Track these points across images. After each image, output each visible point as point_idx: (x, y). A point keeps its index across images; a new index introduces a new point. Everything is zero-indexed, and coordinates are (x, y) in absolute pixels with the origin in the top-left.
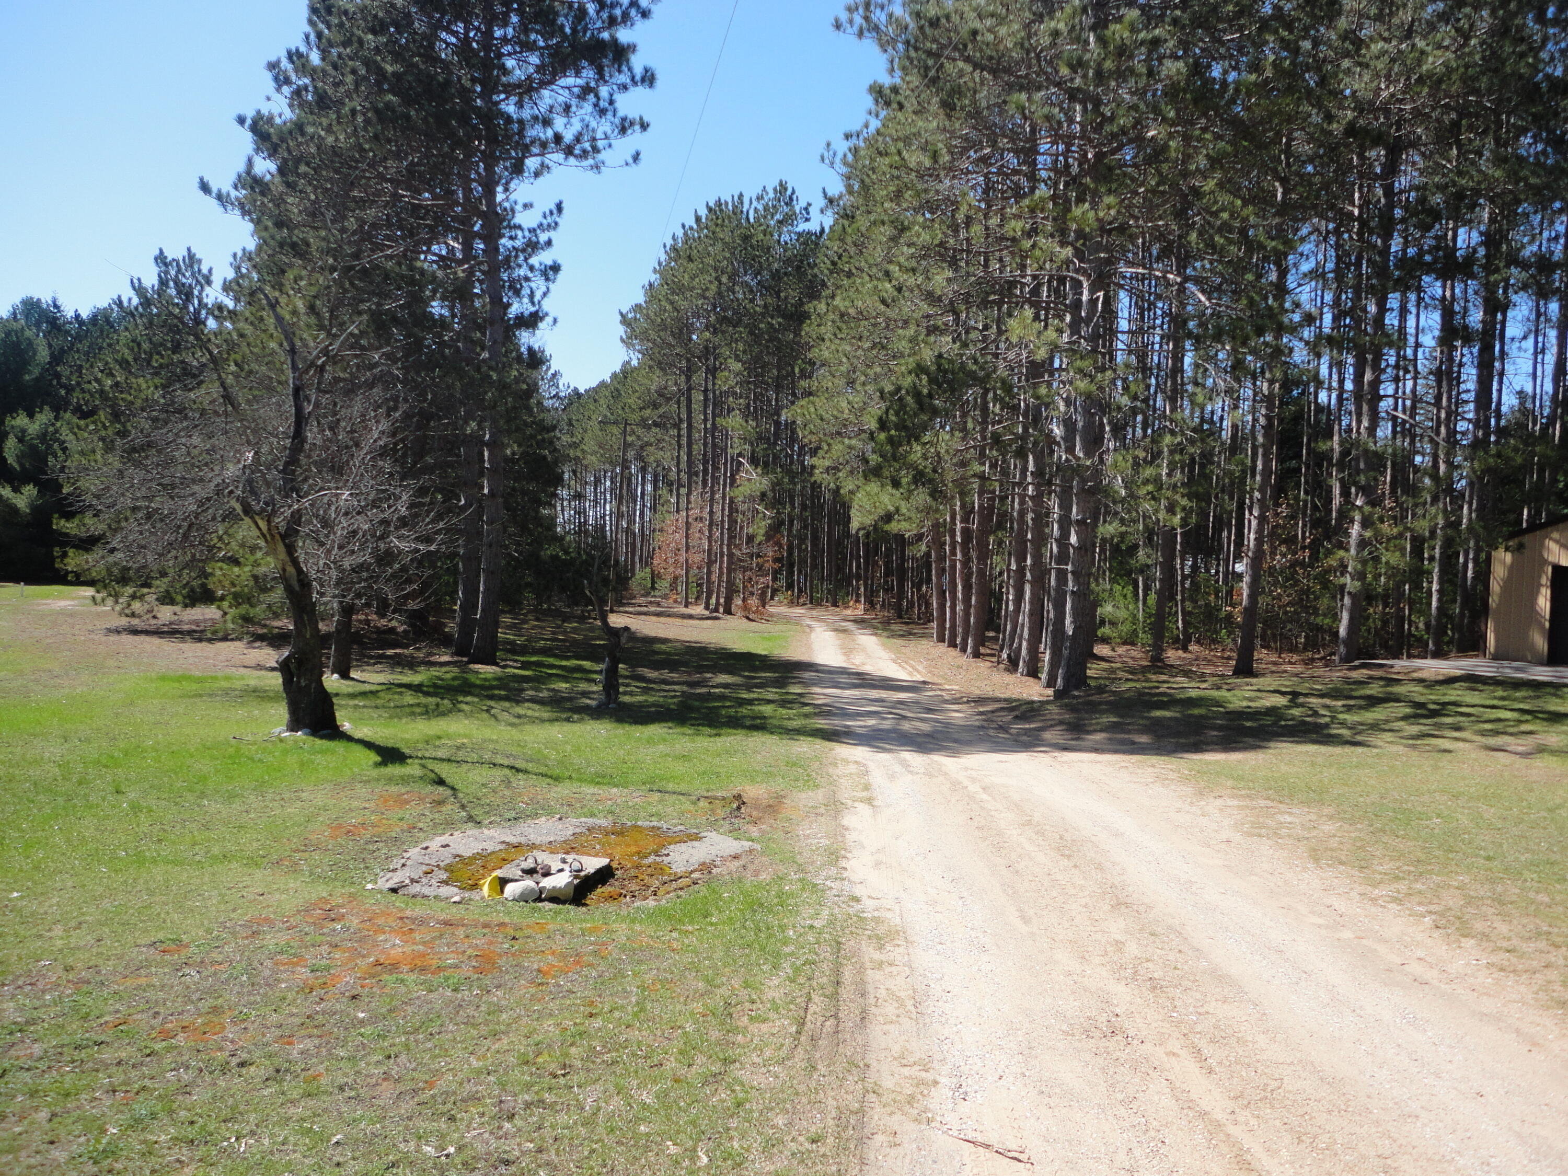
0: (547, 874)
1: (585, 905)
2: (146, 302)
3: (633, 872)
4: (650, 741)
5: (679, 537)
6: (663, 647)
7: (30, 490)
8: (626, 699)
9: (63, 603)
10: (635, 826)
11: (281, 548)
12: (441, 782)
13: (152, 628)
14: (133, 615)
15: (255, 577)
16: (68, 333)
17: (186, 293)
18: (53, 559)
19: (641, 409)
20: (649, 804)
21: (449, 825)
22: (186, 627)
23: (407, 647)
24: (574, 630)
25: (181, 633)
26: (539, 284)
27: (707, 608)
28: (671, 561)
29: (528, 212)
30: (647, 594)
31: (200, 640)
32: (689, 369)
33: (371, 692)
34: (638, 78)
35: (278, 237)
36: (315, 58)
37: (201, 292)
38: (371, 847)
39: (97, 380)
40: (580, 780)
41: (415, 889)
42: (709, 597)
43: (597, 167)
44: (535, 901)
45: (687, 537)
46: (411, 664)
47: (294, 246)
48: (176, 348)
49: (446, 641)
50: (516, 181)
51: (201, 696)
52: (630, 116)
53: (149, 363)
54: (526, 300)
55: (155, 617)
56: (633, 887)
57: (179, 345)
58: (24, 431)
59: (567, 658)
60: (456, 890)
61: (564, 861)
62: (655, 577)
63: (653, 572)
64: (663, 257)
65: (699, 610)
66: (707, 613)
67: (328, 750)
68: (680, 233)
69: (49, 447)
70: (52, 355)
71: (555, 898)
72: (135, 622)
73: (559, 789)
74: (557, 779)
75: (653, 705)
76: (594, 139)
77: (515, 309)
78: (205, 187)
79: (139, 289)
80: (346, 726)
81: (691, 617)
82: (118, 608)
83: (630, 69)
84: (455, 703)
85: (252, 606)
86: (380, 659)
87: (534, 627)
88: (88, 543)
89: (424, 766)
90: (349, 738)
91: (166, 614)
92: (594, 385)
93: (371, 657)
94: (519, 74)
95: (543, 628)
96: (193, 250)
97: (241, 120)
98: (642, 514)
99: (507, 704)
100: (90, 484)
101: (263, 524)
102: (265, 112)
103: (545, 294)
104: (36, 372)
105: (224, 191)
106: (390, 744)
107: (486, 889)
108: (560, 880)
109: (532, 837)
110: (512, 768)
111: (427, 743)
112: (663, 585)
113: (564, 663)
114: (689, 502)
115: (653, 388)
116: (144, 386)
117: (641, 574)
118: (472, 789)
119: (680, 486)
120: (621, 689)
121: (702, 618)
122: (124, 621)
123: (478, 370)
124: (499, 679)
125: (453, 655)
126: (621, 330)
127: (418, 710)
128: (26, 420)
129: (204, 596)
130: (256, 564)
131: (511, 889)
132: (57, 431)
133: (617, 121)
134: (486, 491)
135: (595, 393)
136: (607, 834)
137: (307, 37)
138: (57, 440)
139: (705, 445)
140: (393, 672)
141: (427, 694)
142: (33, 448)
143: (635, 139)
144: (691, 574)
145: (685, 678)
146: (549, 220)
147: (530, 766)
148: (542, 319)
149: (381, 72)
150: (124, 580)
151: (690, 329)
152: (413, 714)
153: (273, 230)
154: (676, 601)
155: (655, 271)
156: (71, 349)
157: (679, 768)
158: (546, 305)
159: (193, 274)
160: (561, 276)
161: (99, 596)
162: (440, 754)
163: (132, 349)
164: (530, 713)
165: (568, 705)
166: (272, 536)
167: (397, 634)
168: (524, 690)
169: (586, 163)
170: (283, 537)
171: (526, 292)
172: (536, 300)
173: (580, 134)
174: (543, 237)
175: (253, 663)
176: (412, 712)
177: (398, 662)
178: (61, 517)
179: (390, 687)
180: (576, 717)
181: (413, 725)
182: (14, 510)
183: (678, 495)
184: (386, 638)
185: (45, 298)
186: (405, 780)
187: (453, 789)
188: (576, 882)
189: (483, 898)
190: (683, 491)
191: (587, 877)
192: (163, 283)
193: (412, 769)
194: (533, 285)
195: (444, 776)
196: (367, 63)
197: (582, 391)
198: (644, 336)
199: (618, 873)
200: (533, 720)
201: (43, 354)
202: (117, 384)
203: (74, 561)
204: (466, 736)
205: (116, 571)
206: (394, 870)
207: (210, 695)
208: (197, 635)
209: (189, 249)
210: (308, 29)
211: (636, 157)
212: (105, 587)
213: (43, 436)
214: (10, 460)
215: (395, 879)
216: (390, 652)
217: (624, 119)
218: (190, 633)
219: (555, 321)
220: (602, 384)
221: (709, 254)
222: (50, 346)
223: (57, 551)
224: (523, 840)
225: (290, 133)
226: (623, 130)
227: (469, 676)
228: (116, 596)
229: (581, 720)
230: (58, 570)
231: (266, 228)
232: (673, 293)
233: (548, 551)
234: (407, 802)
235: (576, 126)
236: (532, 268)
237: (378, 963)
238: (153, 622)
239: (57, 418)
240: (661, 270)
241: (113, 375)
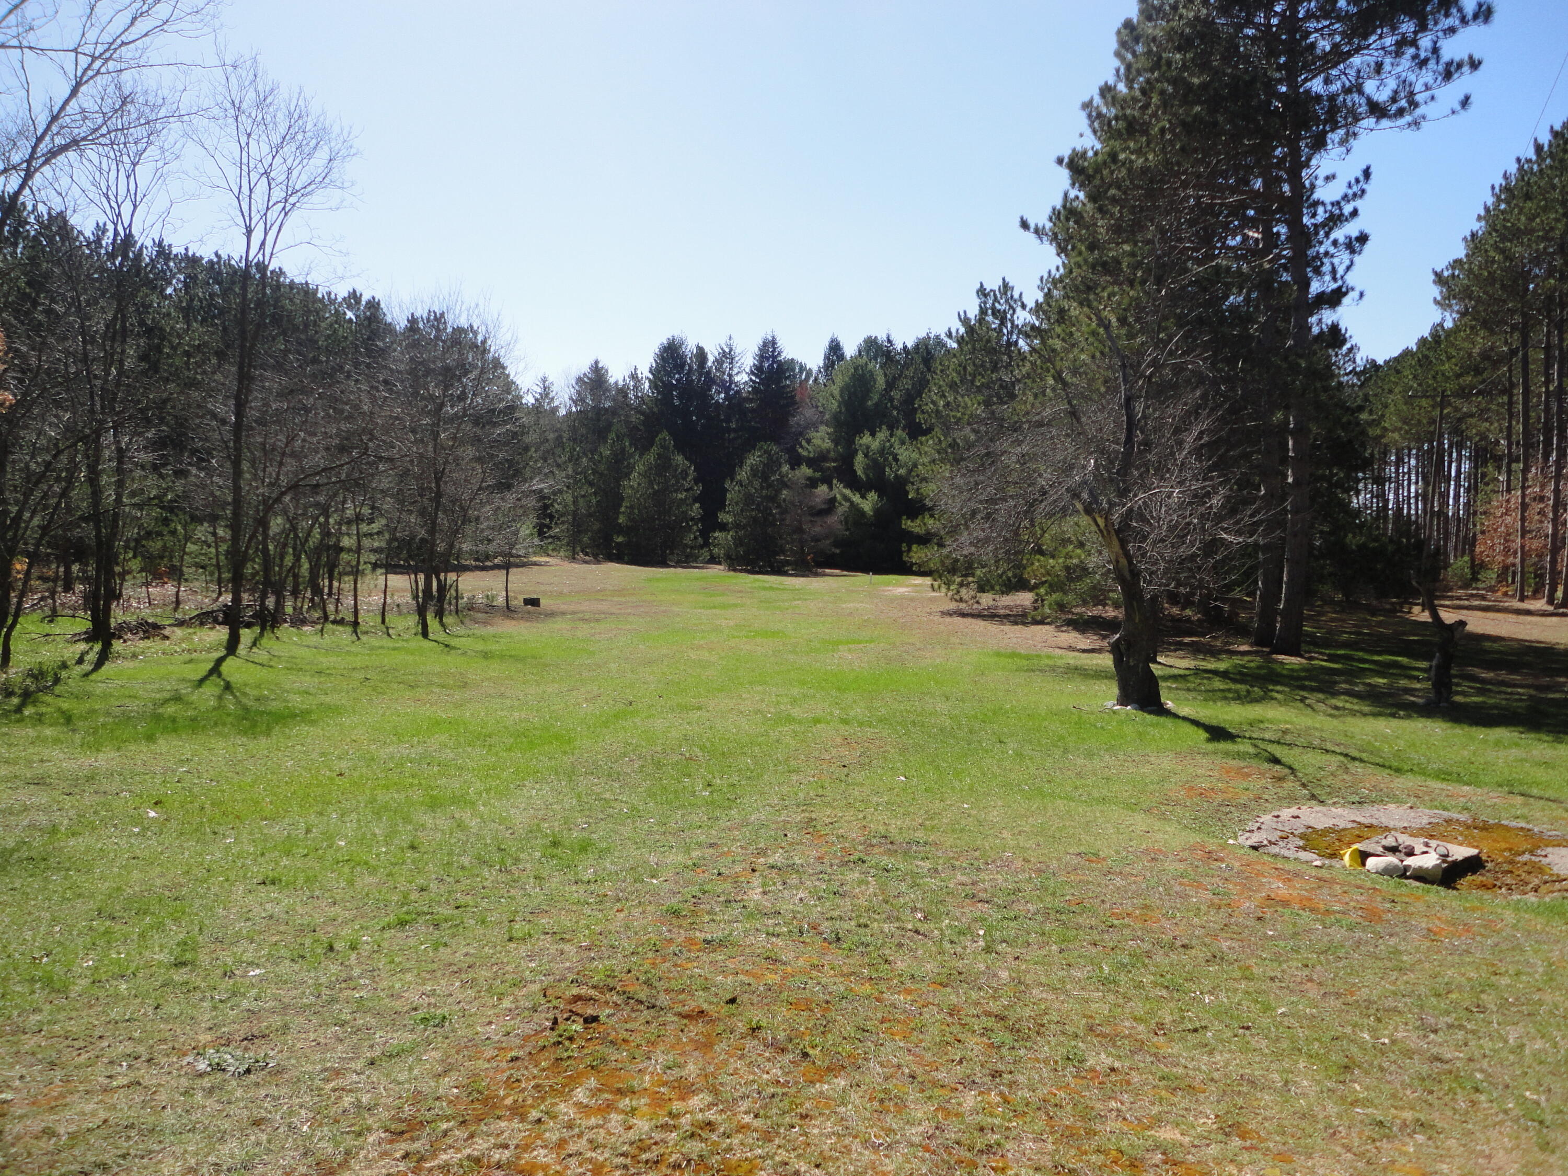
0: (1410, 853)
1: (1455, 888)
2: (970, 330)
3: (1506, 867)
4: (1498, 743)
5: (1512, 520)
6: (1496, 645)
7: (873, 496)
8: (1459, 699)
9: (902, 590)
10: (1499, 825)
11: (1116, 543)
12: (1276, 761)
13: (976, 612)
14: (961, 600)
15: (1067, 568)
16: (898, 362)
17: (1002, 317)
18: (901, 553)
19: (1458, 376)
20: (1513, 806)
21: (1292, 800)
22: (1002, 612)
23: (1204, 636)
24: (1380, 624)
25: (999, 616)
26: (1342, 259)
27: (1551, 601)
28: (1499, 548)
29: (1331, 184)
30: (1466, 586)
31: (1016, 623)
32: (1525, 324)
33: (1180, 676)
34: (1470, 16)
35: (1090, 260)
36: (1122, 87)
37: (1012, 316)
38: (1223, 809)
39: (933, 402)
40: (1424, 774)
41: (1274, 850)
42: (1553, 590)
43: (1416, 124)
44: (1400, 877)
45: (1523, 519)
46: (1214, 653)
47: (1104, 264)
48: (995, 369)
49: (1242, 631)
50: (1317, 156)
51: (1033, 671)
52: (1457, 59)
53: (973, 382)
54: (1328, 278)
55: (978, 602)
56: (1508, 879)
57: (996, 364)
58: (868, 447)
59: (1379, 653)
60: (1315, 856)
61: (1427, 845)
62: (1477, 568)
63: (1473, 560)
64: (1490, 201)
65: (1540, 604)
66: (1551, 608)
67: (1157, 724)
68: (1513, 168)
69: (886, 459)
70: (887, 382)
71: (1421, 876)
72: (963, 606)
73: (1401, 780)
74: (1398, 770)
75: (1495, 707)
76: (1412, 94)
77: (1315, 287)
78: (1024, 225)
79: (965, 321)
80: (1170, 705)
81: (1528, 613)
82: (950, 594)
83: (1460, 10)
84: (1267, 691)
85: (1065, 593)
86: (1180, 646)
87: (1333, 620)
88: (924, 540)
89: (1256, 746)
90: (1176, 716)
91: (986, 599)
92: (1396, 353)
93: (1170, 644)
94: (1324, 45)
95: (1343, 621)
96: (1007, 280)
97: (1060, 161)
98: (1457, 496)
99: (1321, 696)
100: (929, 489)
101: (1101, 522)
102: (1079, 148)
103: (1348, 268)
104: (876, 398)
105: (1040, 225)
106: (1214, 722)
107: (1347, 858)
108: (1429, 861)
109: (1383, 820)
110: (1346, 755)
111: (1251, 725)
112: (1490, 576)
113: (1376, 658)
114: (1525, 479)
115: (1476, 351)
116: (969, 404)
117: (1459, 564)
118: (1310, 770)
119: (1513, 459)
120: (1454, 688)
121: (1544, 614)
122: (953, 606)
123: (1285, 359)
124: (1304, 669)
125: (1251, 645)
126: (1436, 292)
127: (1231, 695)
128: (870, 439)
129: (1021, 585)
130: (1068, 556)
131: (1371, 862)
132: (892, 446)
133: (1441, 68)
134: (1290, 480)
135: (1398, 363)
136: (1468, 827)
137: (1118, 71)
138: (892, 453)
139: (1547, 410)
140: (1196, 659)
141: (1234, 681)
142: (875, 461)
143: (1464, 83)
144: (1529, 562)
145: (1530, 681)
146: (1355, 189)
147: (1364, 756)
148: (1346, 294)
149: (1189, 87)
150: (953, 571)
151: (1526, 277)
152: (1225, 698)
153: (1086, 253)
154: (1505, 594)
155: (1479, 218)
156: (900, 376)
157: (1540, 774)
158: (1351, 279)
159: (1007, 301)
160: (1368, 246)
161: (936, 584)
162: (1267, 736)
163: (959, 373)
164: (1348, 705)
165: (1390, 700)
166: (1109, 532)
167: (1191, 622)
168: (1336, 683)
169: (1402, 121)
170: (1118, 532)
171: (1326, 268)
172: (1338, 276)
173: (1396, 92)
174: (1347, 209)
175: (1065, 645)
176: (1225, 696)
177: (1196, 650)
178: (908, 518)
179: (1197, 672)
180: (1402, 713)
181: (1228, 709)
182: (862, 513)
183: (1509, 472)
184: (1181, 627)
185: (881, 336)
186: (1239, 755)
187: (1290, 768)
188: (1445, 865)
189: (1344, 867)
190: (1518, 466)
191: (1455, 864)
192: (983, 312)
193: (1244, 747)
194: (1336, 261)
195: (1278, 755)
196: (1174, 82)
197: (1380, 362)
198: (1466, 295)
199: (1489, 865)
200: (1353, 713)
201: (881, 382)
202: (948, 404)
203: (917, 554)
204: (1286, 722)
205: (947, 562)
206: (1251, 831)
207: (1040, 671)
208: (1012, 619)
209: (1004, 279)
210: (1116, 63)
211: (1465, 102)
212: (940, 577)
213: (882, 451)
214: (859, 472)
215: (1255, 839)
216: (1187, 640)
217: (1449, 64)
218: (1006, 616)
219: (1362, 295)
220: (1407, 353)
221: (1554, 187)
222: (886, 375)
223: (904, 547)
224: (1375, 822)
225: (1105, 162)
226: (1448, 75)
227: (1274, 666)
228: (948, 584)
229: (1409, 717)
230: (905, 563)
231: (1080, 253)
232: (1504, 239)
233: (1353, 540)
234: (1249, 775)
235: (1392, 84)
236: (1335, 243)
237: (1269, 898)
238: (975, 606)
239: (891, 435)
240: (1489, 215)
241: (945, 396)
